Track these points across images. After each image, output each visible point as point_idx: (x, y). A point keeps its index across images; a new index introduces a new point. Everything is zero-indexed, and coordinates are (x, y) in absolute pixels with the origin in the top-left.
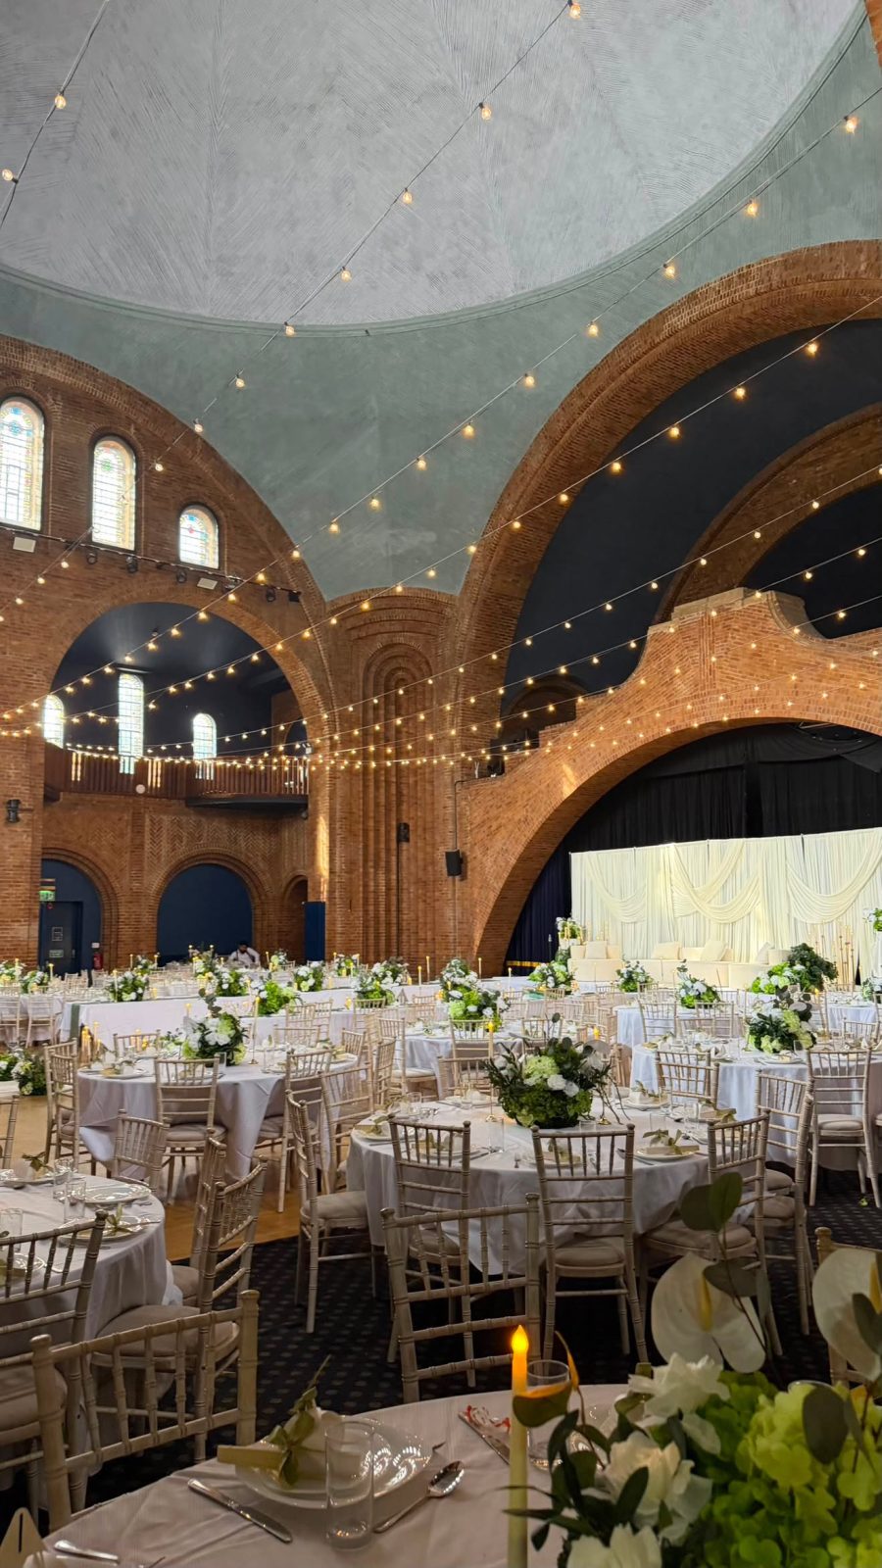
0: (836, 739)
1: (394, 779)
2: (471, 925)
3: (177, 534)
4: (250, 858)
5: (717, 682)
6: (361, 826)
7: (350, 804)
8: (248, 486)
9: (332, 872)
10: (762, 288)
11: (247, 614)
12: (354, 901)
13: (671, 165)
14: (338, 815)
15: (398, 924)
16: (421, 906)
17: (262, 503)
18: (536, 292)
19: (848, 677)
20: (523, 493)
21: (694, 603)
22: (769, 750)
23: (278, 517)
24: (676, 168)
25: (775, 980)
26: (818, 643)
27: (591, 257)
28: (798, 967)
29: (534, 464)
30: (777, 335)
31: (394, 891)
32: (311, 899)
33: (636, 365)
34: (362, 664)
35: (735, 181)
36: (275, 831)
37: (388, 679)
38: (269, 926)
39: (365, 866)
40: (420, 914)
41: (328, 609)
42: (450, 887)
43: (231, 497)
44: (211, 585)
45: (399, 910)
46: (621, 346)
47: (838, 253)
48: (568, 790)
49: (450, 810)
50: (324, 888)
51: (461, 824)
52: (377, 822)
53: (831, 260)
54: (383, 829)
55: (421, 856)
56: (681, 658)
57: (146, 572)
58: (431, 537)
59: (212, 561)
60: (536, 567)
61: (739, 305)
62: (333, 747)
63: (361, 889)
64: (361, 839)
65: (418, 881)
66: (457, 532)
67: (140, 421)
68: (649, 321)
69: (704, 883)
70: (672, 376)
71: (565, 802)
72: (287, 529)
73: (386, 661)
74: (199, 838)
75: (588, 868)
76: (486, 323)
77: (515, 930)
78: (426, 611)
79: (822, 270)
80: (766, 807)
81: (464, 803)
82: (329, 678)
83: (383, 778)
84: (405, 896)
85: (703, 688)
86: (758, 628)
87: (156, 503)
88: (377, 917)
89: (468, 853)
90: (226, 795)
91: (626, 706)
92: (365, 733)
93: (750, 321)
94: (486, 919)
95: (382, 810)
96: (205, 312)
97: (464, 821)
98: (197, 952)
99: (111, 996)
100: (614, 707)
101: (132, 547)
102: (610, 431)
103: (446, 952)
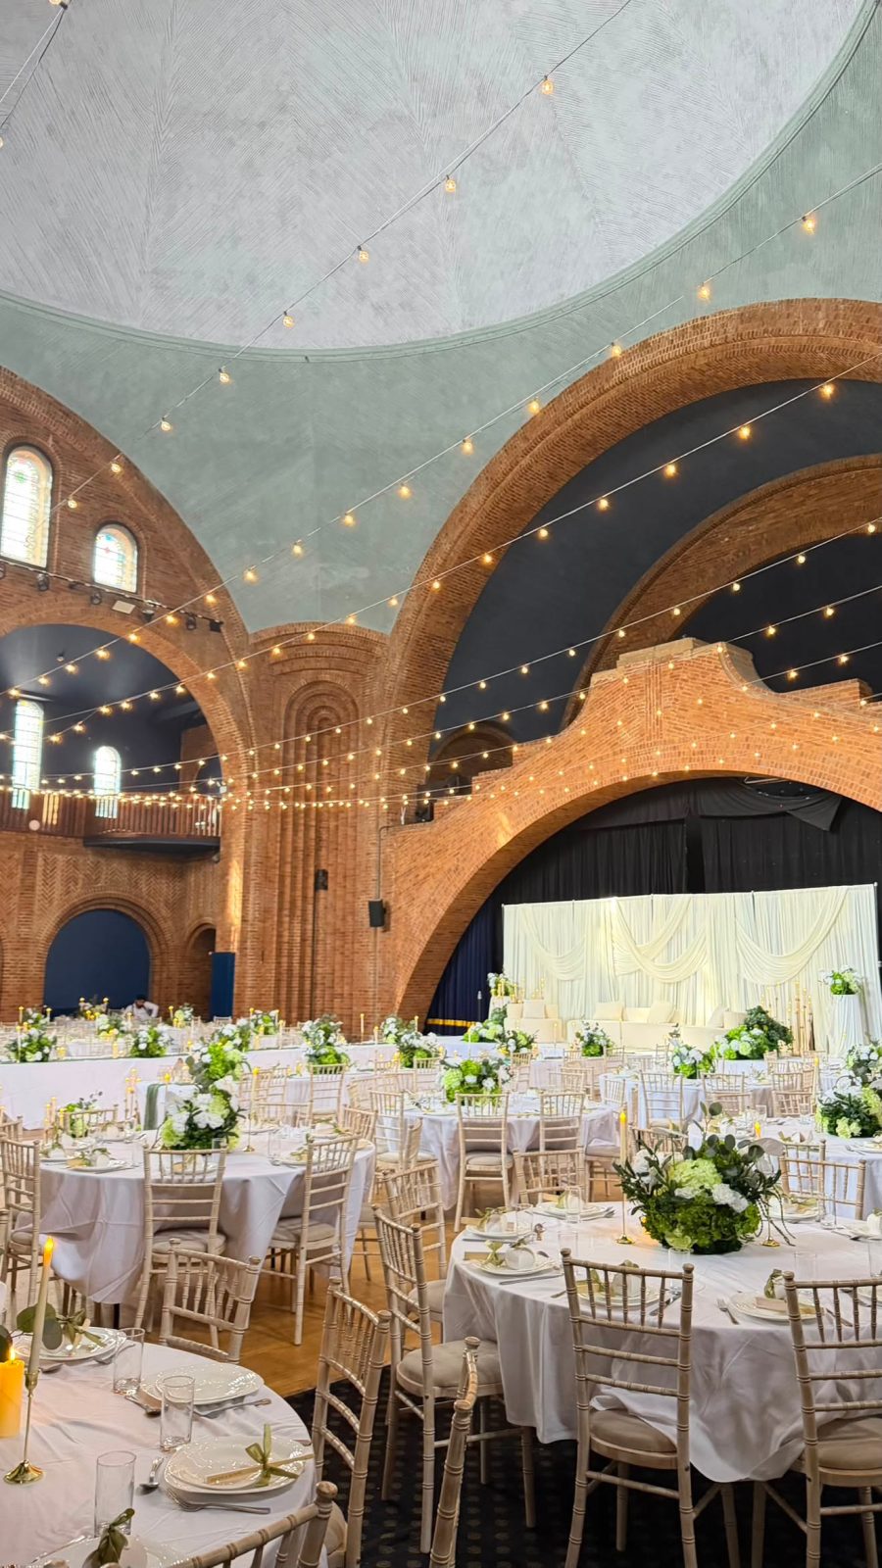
0: (781, 795)
1: (313, 823)
2: (393, 981)
3: (91, 553)
4: (152, 904)
5: (665, 733)
6: (277, 872)
7: (266, 847)
8: (170, 507)
9: (244, 920)
10: (717, 340)
11: (165, 642)
12: (266, 953)
13: (631, 212)
14: (253, 858)
15: (312, 977)
16: (338, 958)
17: (184, 527)
18: (484, 331)
19: (803, 732)
20: (462, 533)
21: (641, 651)
22: (712, 804)
23: (202, 542)
24: (635, 215)
25: (735, 1045)
26: (770, 695)
27: (545, 299)
28: (756, 1031)
29: (474, 505)
30: (727, 388)
31: (309, 942)
32: (219, 949)
33: (584, 410)
34: (285, 702)
35: (695, 232)
36: (181, 875)
37: (311, 717)
38: (169, 978)
39: (280, 916)
40: (337, 967)
41: (252, 641)
42: (372, 938)
43: (153, 518)
44: (127, 608)
45: (313, 963)
46: (569, 391)
47: (795, 310)
48: (503, 840)
49: (374, 857)
50: (235, 937)
51: (385, 872)
52: (294, 868)
53: (788, 316)
54: (300, 876)
55: (340, 904)
56: (627, 706)
57: (57, 591)
58: (363, 573)
59: (129, 584)
60: (470, 609)
61: (693, 356)
62: (251, 785)
63: (275, 939)
64: (277, 885)
65: (335, 932)
66: (391, 569)
67: (59, 433)
68: (599, 367)
69: (648, 939)
70: (619, 425)
71: (500, 851)
72: (210, 556)
73: (309, 699)
74: (97, 881)
75: (520, 920)
76: (429, 358)
77: (439, 985)
78: (357, 650)
79: (779, 325)
80: (709, 862)
81: (388, 850)
82: (250, 713)
83: (302, 821)
84: (320, 947)
85: (649, 738)
86: (707, 680)
87: (71, 520)
88: (290, 970)
89: (392, 903)
90: (130, 834)
91: (567, 754)
92: (285, 774)
93: (702, 372)
94: (410, 973)
95: (300, 855)
96: (137, 325)
97: (389, 868)
98: (89, 1005)
99: (12, 1055)
100: (554, 754)
101: (43, 564)
102: (552, 476)
103: (364, 1009)
